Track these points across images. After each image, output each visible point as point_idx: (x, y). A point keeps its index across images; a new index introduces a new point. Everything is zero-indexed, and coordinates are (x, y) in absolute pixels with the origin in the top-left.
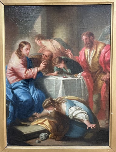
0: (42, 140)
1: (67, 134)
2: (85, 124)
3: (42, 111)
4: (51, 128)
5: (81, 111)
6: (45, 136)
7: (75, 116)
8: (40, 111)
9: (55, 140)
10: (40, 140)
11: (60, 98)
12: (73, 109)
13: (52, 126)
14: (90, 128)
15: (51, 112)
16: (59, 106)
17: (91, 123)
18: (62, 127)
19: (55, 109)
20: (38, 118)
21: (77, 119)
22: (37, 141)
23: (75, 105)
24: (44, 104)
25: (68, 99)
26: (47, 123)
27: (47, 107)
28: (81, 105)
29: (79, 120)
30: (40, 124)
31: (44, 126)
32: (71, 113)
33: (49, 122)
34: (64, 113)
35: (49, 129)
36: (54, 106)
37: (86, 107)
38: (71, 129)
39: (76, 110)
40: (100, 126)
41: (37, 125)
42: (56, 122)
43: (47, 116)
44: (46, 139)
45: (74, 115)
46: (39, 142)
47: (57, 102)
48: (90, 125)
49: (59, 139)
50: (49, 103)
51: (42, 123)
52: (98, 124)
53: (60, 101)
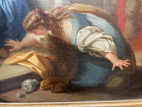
0: (28, 93)
1: (74, 80)
2: (108, 61)
3: (24, 36)
4: (44, 69)
5: (100, 35)
6: (33, 84)
7: (90, 45)
8: (19, 37)
9: (53, 92)
10: (23, 93)
11: (59, 8)
12: (86, 31)
13: (45, 65)
14: (117, 68)
15: (42, 39)
16: (58, 27)
17: (120, 58)
18: (64, 67)
19: (50, 32)
20: (16, 51)
21: (93, 52)
22: (18, 94)
23: (90, 24)
24: (27, 21)
25: (75, 11)
26: (34, 60)
27: (32, 29)
28: (102, 23)
29: (97, 53)
30: (21, 61)
31: (30, 66)
32: (81, 39)
33: (39, 57)
34: (67, 40)
35: (40, 72)
36: (47, 26)
37: (110, 26)
38: (81, 70)
39: (92, 33)
40: (138, 64)
41: (16, 64)
42: (53, 58)
43: (35, 46)
44: (35, 90)
45: (87, 43)
46: (22, 96)
47: (53, 19)
48: (117, 63)
49: (59, 90)
50: (38, 20)
51: (26, 61)
52: (133, 60)
53: (58, 15)
